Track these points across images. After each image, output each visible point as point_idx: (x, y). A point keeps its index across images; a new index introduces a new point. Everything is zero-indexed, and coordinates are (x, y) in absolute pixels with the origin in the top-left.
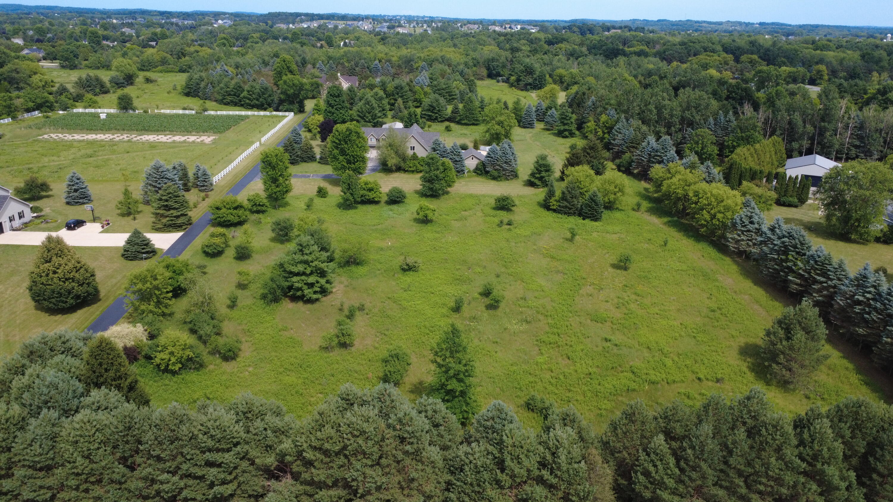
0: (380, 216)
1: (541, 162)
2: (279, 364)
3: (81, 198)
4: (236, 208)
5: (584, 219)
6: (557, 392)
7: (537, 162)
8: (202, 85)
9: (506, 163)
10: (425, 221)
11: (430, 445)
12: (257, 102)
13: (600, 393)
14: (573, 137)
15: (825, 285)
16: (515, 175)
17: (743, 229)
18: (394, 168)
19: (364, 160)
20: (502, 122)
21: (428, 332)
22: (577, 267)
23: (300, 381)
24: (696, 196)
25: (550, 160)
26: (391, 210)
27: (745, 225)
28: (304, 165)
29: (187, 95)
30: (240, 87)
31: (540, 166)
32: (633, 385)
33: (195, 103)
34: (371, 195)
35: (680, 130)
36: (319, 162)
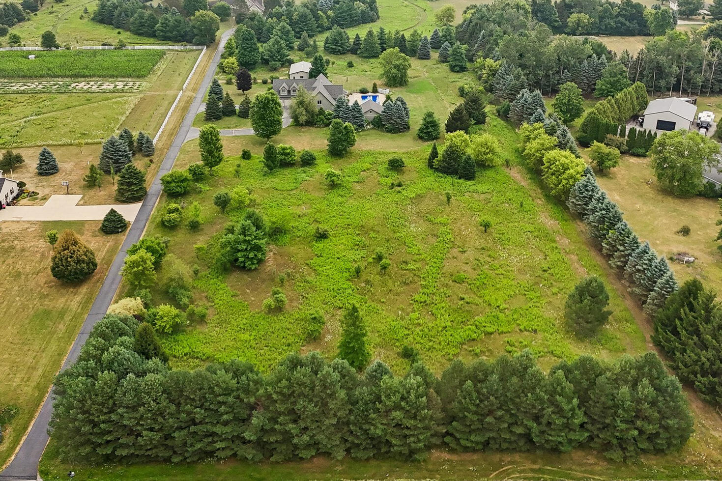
0: (296, 179)
1: (429, 120)
2: (235, 324)
3: (51, 169)
4: (182, 181)
5: (460, 178)
6: (422, 342)
7: (425, 119)
8: (116, 13)
9: (399, 118)
10: (333, 185)
11: (341, 388)
12: (171, 35)
13: (451, 342)
14: (464, 71)
15: (622, 253)
16: (406, 127)
17: (580, 195)
18: (304, 123)
19: (279, 123)
20: (398, 66)
21: (336, 294)
22: (448, 230)
23: (252, 337)
24: (549, 162)
25: (436, 117)
26: (305, 172)
27: (583, 193)
28: (227, 118)
29: (102, 22)
30: (154, 18)
31: (428, 123)
32: (474, 336)
33: (111, 35)
34: (288, 159)
35: (557, 72)
36: (239, 116)
